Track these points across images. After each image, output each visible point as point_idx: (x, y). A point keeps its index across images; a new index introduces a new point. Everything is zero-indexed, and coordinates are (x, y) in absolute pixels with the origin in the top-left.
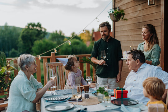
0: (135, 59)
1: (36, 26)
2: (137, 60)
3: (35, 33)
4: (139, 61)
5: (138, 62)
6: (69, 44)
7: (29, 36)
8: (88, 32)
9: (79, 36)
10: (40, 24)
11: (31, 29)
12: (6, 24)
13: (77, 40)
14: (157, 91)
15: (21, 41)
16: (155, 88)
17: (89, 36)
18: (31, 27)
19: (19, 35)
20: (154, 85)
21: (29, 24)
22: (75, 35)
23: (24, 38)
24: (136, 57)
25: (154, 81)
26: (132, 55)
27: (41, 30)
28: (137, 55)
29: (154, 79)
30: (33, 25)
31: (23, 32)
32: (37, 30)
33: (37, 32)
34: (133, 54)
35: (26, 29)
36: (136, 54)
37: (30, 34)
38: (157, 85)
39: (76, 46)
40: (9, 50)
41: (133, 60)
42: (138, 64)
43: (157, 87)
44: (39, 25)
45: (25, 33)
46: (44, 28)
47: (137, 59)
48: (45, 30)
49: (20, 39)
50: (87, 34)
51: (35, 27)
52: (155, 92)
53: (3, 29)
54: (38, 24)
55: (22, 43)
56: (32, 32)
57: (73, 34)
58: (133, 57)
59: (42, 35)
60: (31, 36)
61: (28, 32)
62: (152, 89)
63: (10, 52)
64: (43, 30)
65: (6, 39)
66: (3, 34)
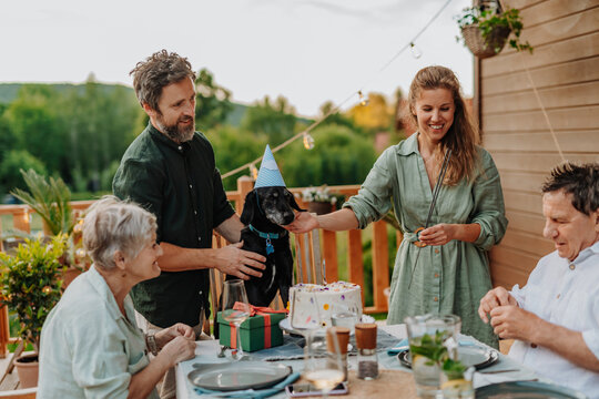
1: (199, 81)
2: (595, 210)
6: (308, 147)
8: (381, 100)
9: (348, 117)
10: (208, 73)
12: (92, 76)
13: (342, 131)
17: (384, 114)
19: (134, 114)
22: (332, 111)
26: (571, 195)
27: (213, 97)
32: (200, 96)
39: (335, 149)
40: (102, 167)
44: (205, 79)
46: (222, 89)
47: (595, 207)
48: (227, 94)
49: (140, 128)
50: (378, 109)
53: (83, 94)
54: (203, 73)
57: (327, 107)
59: (217, 113)
63: (107, 175)
64: (220, 96)
65: (92, 129)
66: (80, 111)
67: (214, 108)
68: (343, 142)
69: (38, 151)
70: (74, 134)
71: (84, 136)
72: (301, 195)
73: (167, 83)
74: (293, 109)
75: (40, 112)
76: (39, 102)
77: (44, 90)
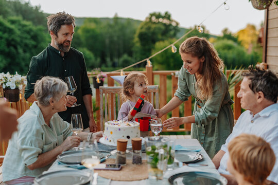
0: (255, 89)
1: (163, 17)
2: (258, 92)
3: (160, 29)
4: (262, 95)
5: (260, 97)
6: (173, 51)
7: (150, 35)
8: (253, 27)
10: (168, 14)
11: (155, 23)
12: (116, 14)
13: (230, 42)
14: (252, 166)
15: (137, 42)
16: (251, 160)
17: (255, 34)
18: (154, 19)
19: (134, 32)
20: (249, 152)
21: (152, 15)
22: (228, 33)
23: (142, 37)
24: (256, 85)
25: (250, 144)
26: (250, 81)
27: (170, 25)
28: (259, 82)
29: (252, 140)
30: (158, 16)
31: (142, 28)
32: (165, 25)
33: (163, 27)
34: (251, 79)
35: (146, 23)
36: (258, 80)
37: (152, 30)
38: (255, 153)
40: (119, 56)
41: (250, 91)
42: (259, 101)
43: (255, 158)
44: (168, 16)
45: (144, 30)
46: (175, 21)
47: (258, 90)
48: (177, 24)
49: (136, 39)
50: (251, 32)
51: (161, 20)
52: (249, 168)
53: (112, 23)
54: (166, 13)
55: (138, 45)
56: (155, 28)
57: (226, 30)
58: (250, 86)
59: (172, 33)
60: (154, 33)
61: (149, 28)
62: (243, 160)
63: (121, 60)
64: (174, 24)
65: (115, 39)
66: (110, 30)
67: (171, 30)
68: (229, 48)
69: (91, 49)
70: (107, 41)
71: (112, 42)
72: (175, 74)
73: (64, 24)
74: (208, 31)
75: (93, 31)
76: (92, 26)
77: (95, 21)
